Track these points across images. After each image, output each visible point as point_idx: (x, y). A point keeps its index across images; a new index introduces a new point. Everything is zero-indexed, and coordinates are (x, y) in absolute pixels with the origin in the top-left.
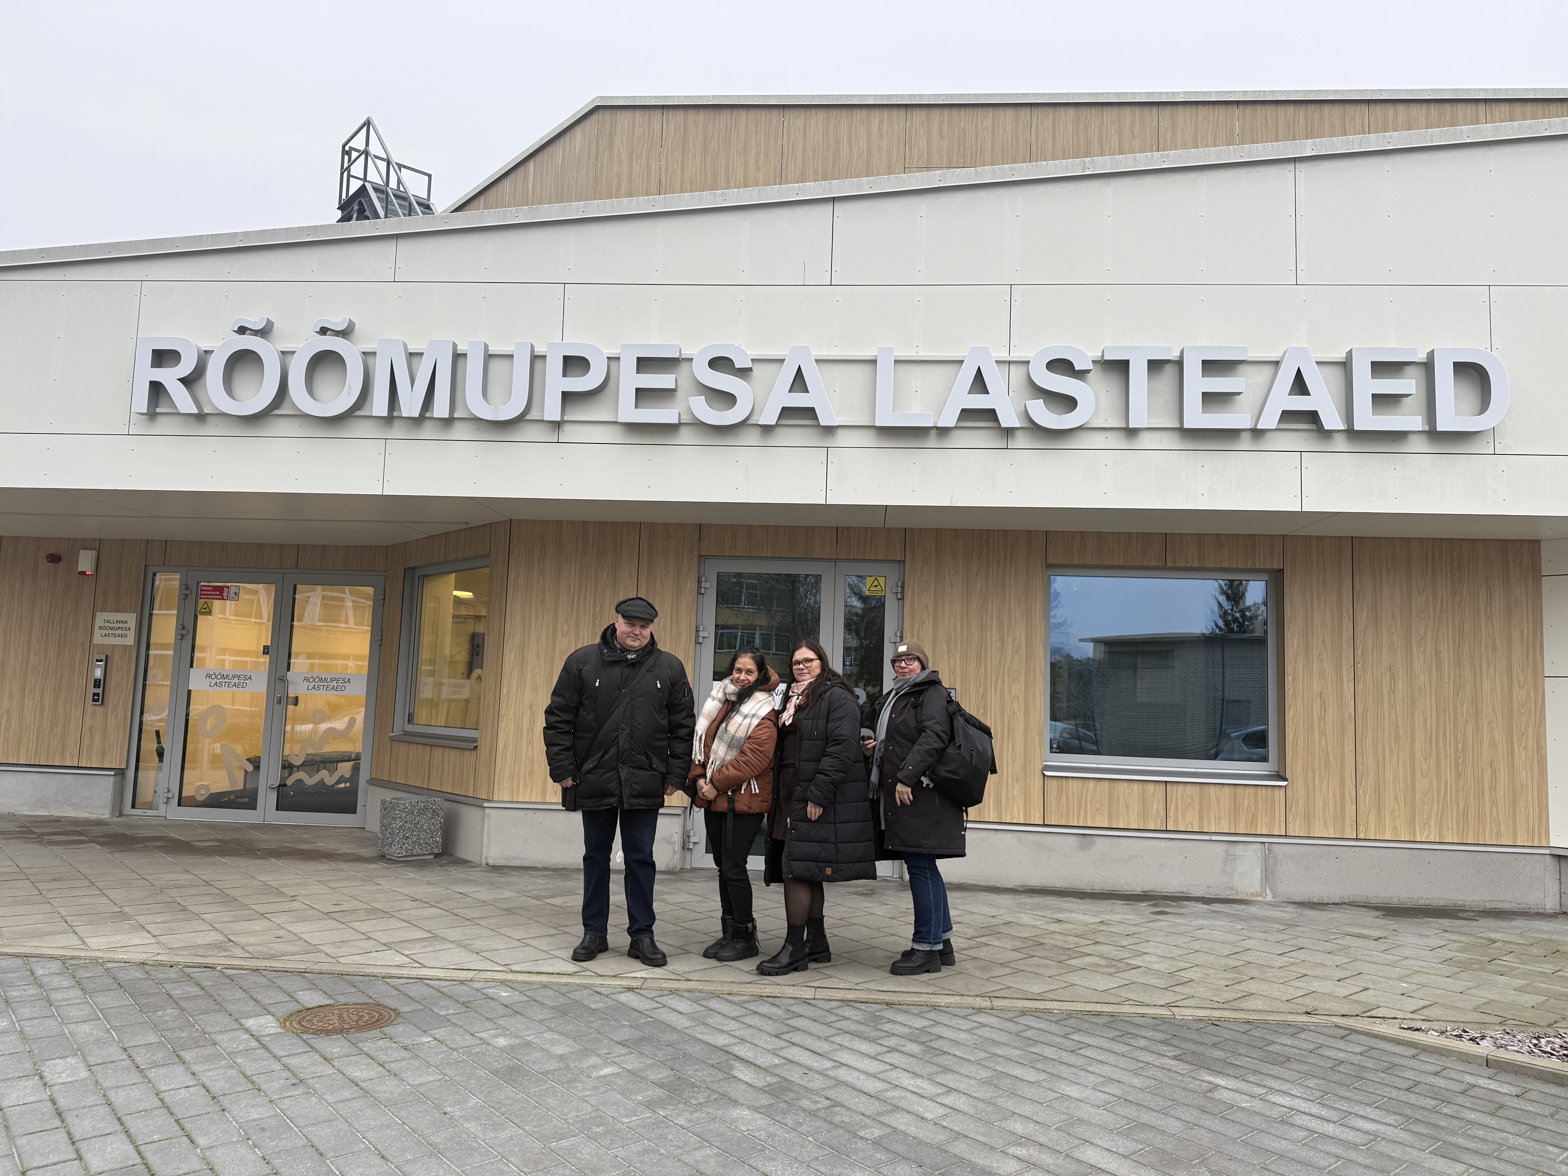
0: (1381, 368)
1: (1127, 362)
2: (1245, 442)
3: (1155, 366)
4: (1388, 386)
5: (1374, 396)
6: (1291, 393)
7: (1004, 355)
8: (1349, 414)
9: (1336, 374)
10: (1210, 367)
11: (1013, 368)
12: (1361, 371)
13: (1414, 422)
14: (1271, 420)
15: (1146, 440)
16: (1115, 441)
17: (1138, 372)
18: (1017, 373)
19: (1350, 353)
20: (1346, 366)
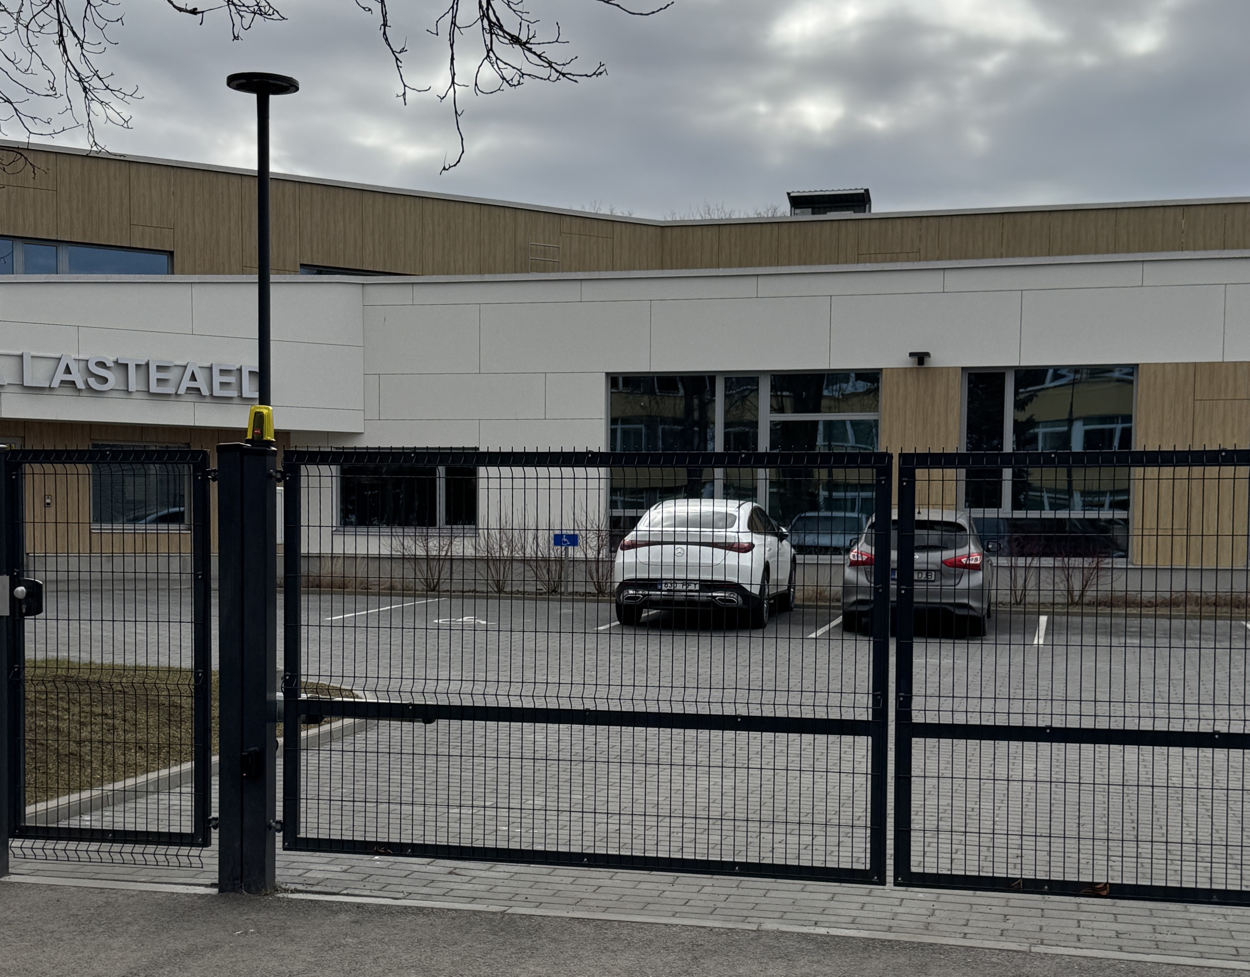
0: (223, 372)
1: (127, 365)
2: (173, 398)
3: (138, 366)
4: (225, 379)
5: (221, 383)
6: (190, 380)
7: (77, 357)
8: (211, 390)
9: (206, 372)
10: (160, 368)
11: (80, 362)
12: (216, 372)
13: (234, 393)
14: (182, 390)
15: (134, 396)
16: (122, 395)
17: (132, 369)
18: (82, 364)
19: (212, 364)
20: (211, 368)
